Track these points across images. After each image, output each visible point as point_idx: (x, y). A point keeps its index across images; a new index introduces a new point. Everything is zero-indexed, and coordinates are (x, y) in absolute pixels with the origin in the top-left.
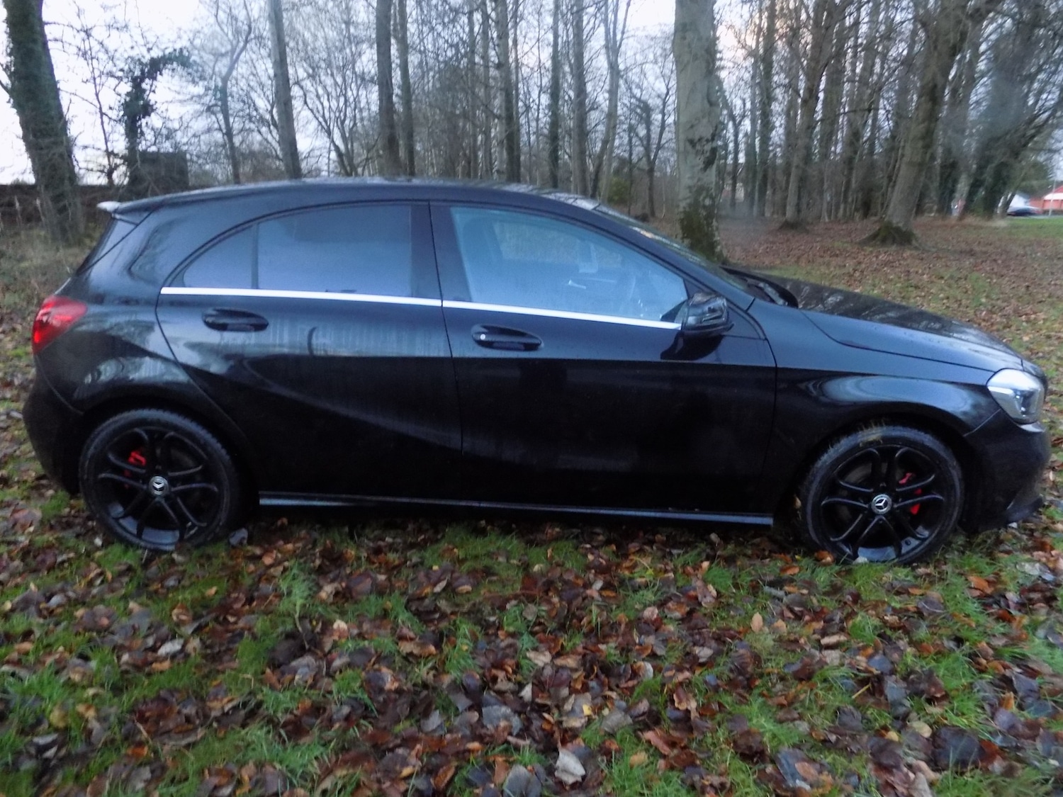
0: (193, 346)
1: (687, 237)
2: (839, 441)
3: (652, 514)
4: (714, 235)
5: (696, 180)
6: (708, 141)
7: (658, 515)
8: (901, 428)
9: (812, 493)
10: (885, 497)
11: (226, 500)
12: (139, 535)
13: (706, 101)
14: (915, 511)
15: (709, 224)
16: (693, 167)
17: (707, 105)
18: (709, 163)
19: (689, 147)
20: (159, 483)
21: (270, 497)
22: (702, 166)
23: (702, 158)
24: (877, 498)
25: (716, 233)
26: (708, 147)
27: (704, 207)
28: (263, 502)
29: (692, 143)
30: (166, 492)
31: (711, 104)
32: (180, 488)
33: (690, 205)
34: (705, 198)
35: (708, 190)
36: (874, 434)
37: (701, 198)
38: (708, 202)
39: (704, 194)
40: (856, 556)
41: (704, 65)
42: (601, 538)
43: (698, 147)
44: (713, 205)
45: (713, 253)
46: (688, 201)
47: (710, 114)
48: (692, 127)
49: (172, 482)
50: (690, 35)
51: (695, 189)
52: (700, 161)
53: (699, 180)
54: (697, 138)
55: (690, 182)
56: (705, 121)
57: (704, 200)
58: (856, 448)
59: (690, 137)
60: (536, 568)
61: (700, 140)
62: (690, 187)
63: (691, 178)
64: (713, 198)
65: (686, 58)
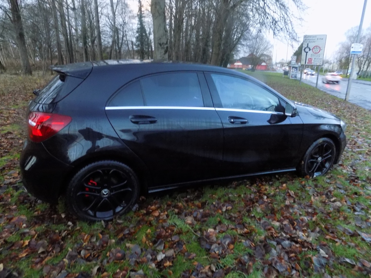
0: (124, 131)
6: (165, 44)
11: (136, 193)
12: (95, 216)
13: (164, 30)
16: (161, 53)
17: (164, 32)
18: (166, 52)
19: (159, 46)
20: (105, 192)
21: (152, 189)
22: (164, 52)
24: (319, 158)
26: (165, 46)
28: (150, 192)
29: (160, 45)
30: (109, 195)
32: (114, 192)
40: (313, 175)
43: (162, 46)
47: (166, 35)
48: (160, 39)
49: (111, 191)
50: (158, 7)
52: (163, 51)
53: (163, 58)
54: (162, 43)
56: (164, 37)
59: (160, 42)
61: (163, 43)
63: (161, 57)
65: (157, 15)
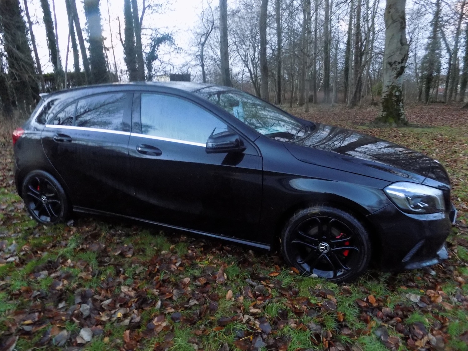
1: (385, 111)
2: (299, 212)
3: (214, 236)
4: (400, 110)
5: (391, 83)
6: (399, 63)
7: (217, 237)
8: (332, 208)
9: (286, 236)
10: (326, 244)
11: (63, 207)
12: (39, 217)
13: (399, 43)
14: (346, 254)
15: (398, 105)
16: (390, 76)
17: (399, 45)
18: (399, 74)
19: (389, 66)
20: (44, 198)
21: (77, 208)
22: (395, 75)
23: (396, 72)
24: (322, 244)
25: (402, 109)
26: (399, 66)
27: (395, 96)
28: (74, 210)
29: (390, 64)
30: (46, 202)
31: (402, 44)
32: (51, 201)
33: (387, 95)
34: (396, 91)
35: (398, 88)
36: (316, 210)
37: (394, 91)
38: (397, 94)
39: (396, 89)
40: (311, 272)
41: (399, 25)
42: (202, 244)
43: (394, 66)
44: (400, 95)
45: (399, 119)
46: (387, 93)
47: (401, 49)
48: (391, 56)
49: (48, 198)
50: (392, 11)
51: (390, 87)
52: (394, 73)
53: (393, 82)
54: (393, 61)
55: (388, 84)
56: (398, 53)
57: (395, 92)
58: (306, 216)
59: (390, 61)
60: (163, 252)
61: (395, 62)
62: (388, 86)
64: (401, 92)
65: (390, 22)
